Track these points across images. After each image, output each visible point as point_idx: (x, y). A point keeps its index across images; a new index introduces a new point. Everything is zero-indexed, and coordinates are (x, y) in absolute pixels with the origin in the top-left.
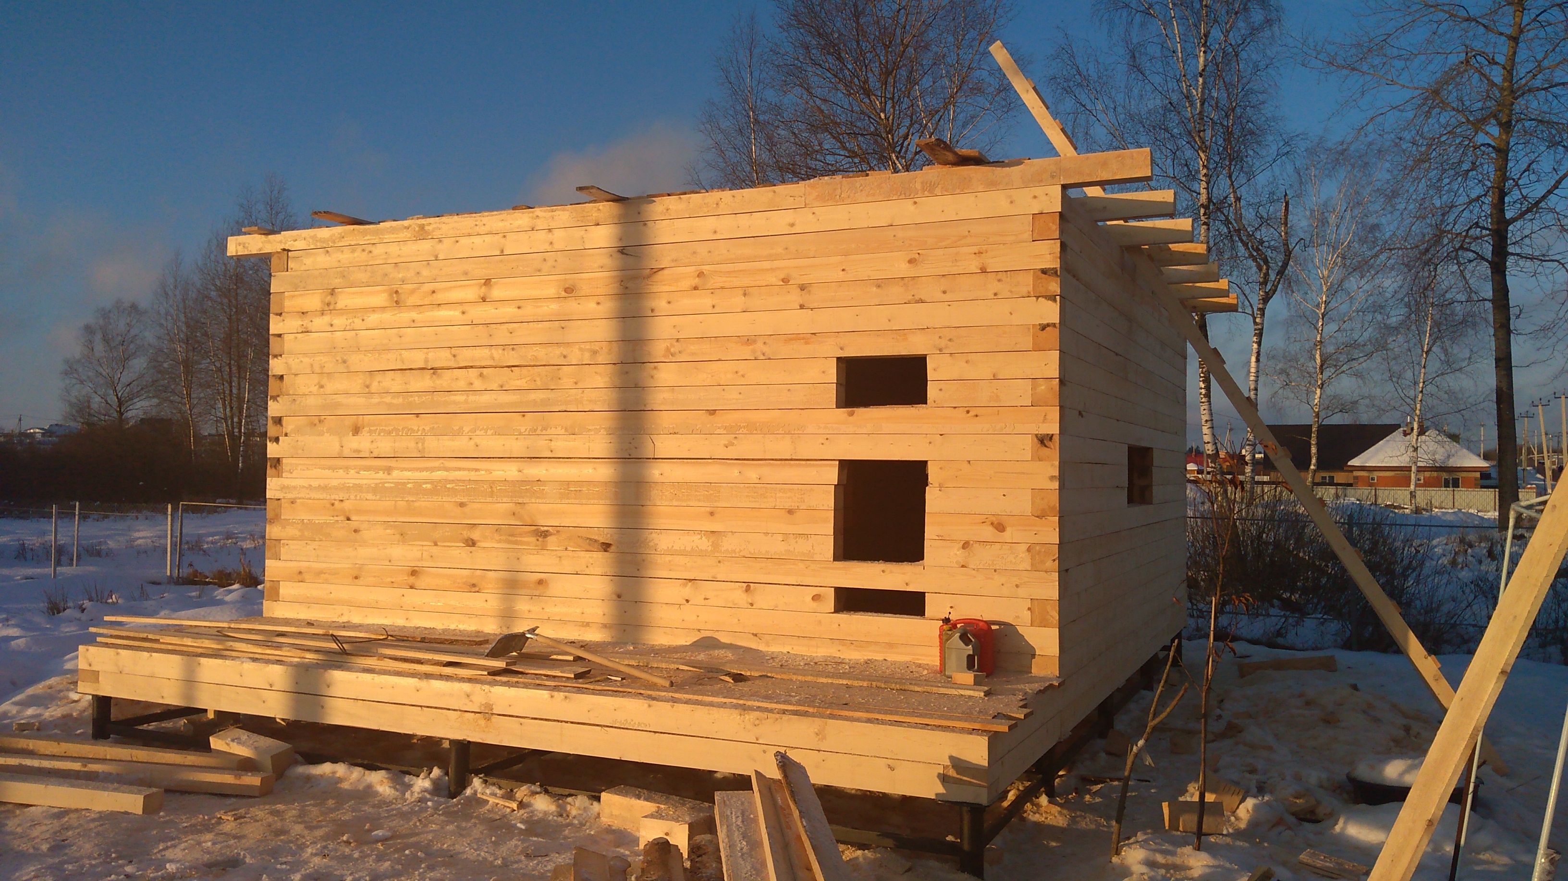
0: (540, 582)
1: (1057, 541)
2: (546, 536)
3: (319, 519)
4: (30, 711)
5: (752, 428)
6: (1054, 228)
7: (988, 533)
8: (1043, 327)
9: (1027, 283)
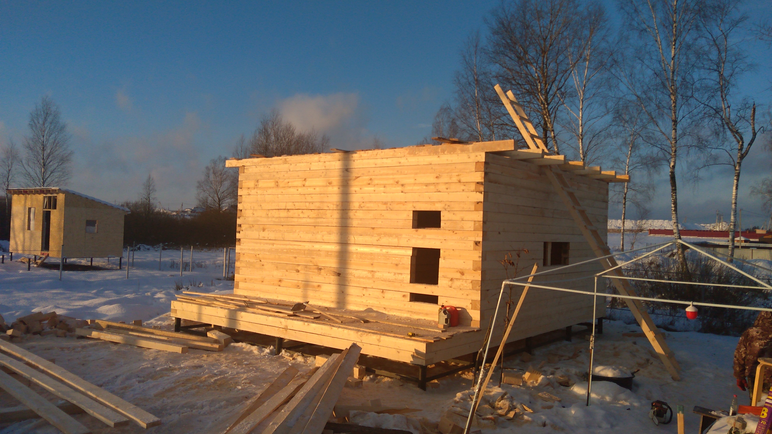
0: (319, 286)
1: (480, 279)
2: (320, 270)
3: (252, 260)
4: (159, 323)
5: (386, 234)
6: (482, 167)
7: (458, 275)
8: (478, 203)
9: (473, 187)
